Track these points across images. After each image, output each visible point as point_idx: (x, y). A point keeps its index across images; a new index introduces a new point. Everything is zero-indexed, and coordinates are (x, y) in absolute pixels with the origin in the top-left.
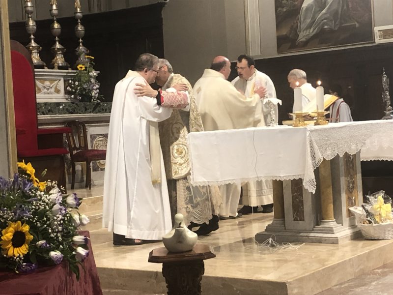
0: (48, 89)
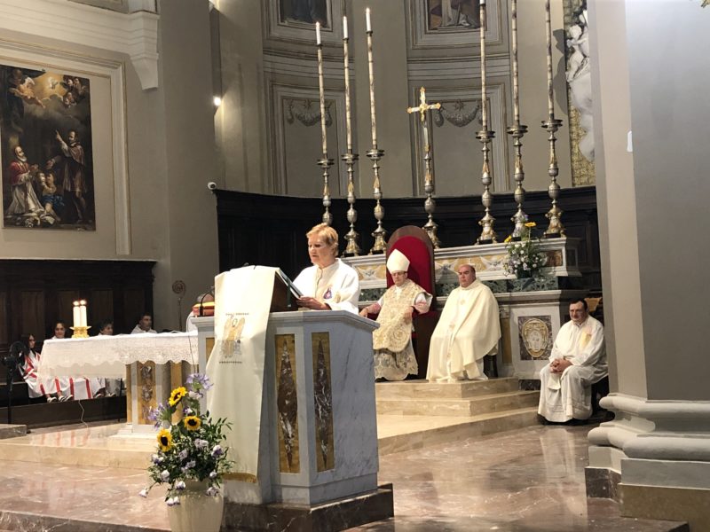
0: (495, 265)
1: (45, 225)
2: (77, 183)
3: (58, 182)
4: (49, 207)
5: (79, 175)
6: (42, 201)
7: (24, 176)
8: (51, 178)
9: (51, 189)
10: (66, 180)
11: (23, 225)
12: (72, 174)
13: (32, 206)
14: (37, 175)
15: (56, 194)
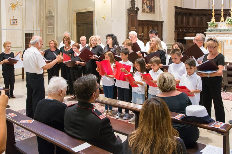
1: (148, 12)
2: (152, 3)
3: (150, 3)
4: (148, 8)
5: (153, 1)
6: (147, 7)
7: (145, 1)
8: (149, 2)
9: (148, 5)
10: (151, 3)
11: (144, 12)
12: (152, 2)
13: (146, 8)
14: (147, 1)
15: (149, 6)
